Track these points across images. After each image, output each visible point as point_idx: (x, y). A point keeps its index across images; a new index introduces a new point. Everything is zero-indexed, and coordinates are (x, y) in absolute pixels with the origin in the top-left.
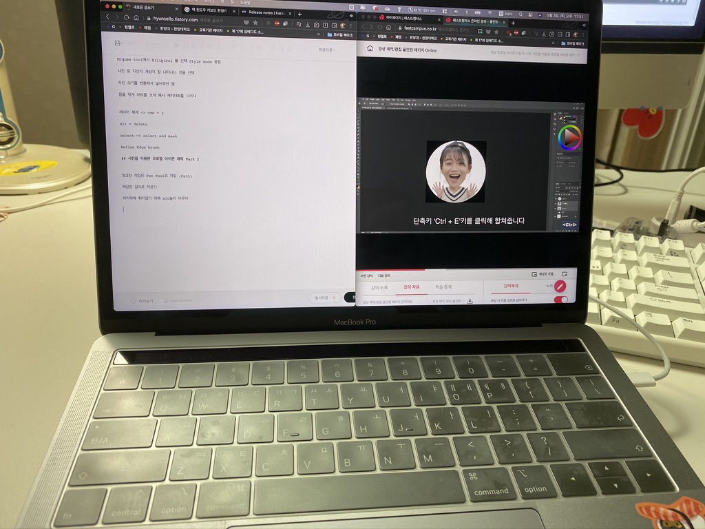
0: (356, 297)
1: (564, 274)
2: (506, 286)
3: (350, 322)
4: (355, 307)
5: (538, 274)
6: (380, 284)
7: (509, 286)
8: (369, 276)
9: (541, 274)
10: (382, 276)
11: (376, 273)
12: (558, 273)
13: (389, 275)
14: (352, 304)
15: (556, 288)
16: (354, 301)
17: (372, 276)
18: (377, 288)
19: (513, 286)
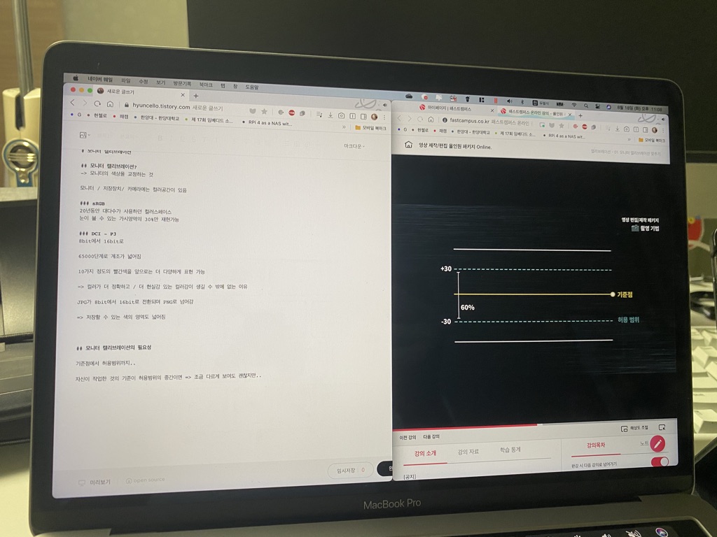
0: (394, 468)
1: (661, 427)
2: (589, 445)
3: (386, 504)
4: (393, 481)
5: (629, 428)
6: (426, 449)
7: (594, 445)
8: (411, 438)
9: (632, 428)
10: (429, 437)
11: (420, 433)
12: (654, 426)
13: (438, 436)
14: (388, 479)
15: (652, 446)
16: (390, 474)
17: (415, 437)
18: (422, 453)
19: (598, 445)
